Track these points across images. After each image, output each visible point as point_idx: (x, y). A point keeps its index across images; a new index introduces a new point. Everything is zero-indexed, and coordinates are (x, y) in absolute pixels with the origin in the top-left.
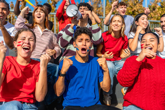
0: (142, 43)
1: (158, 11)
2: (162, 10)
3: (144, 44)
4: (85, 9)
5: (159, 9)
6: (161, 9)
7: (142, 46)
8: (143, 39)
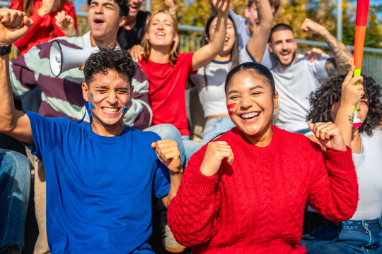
0: (231, 102)
1: (285, 14)
2: (295, 11)
3: (235, 104)
4: (108, 6)
5: (286, 9)
6: (292, 8)
7: (231, 110)
8: (230, 90)
